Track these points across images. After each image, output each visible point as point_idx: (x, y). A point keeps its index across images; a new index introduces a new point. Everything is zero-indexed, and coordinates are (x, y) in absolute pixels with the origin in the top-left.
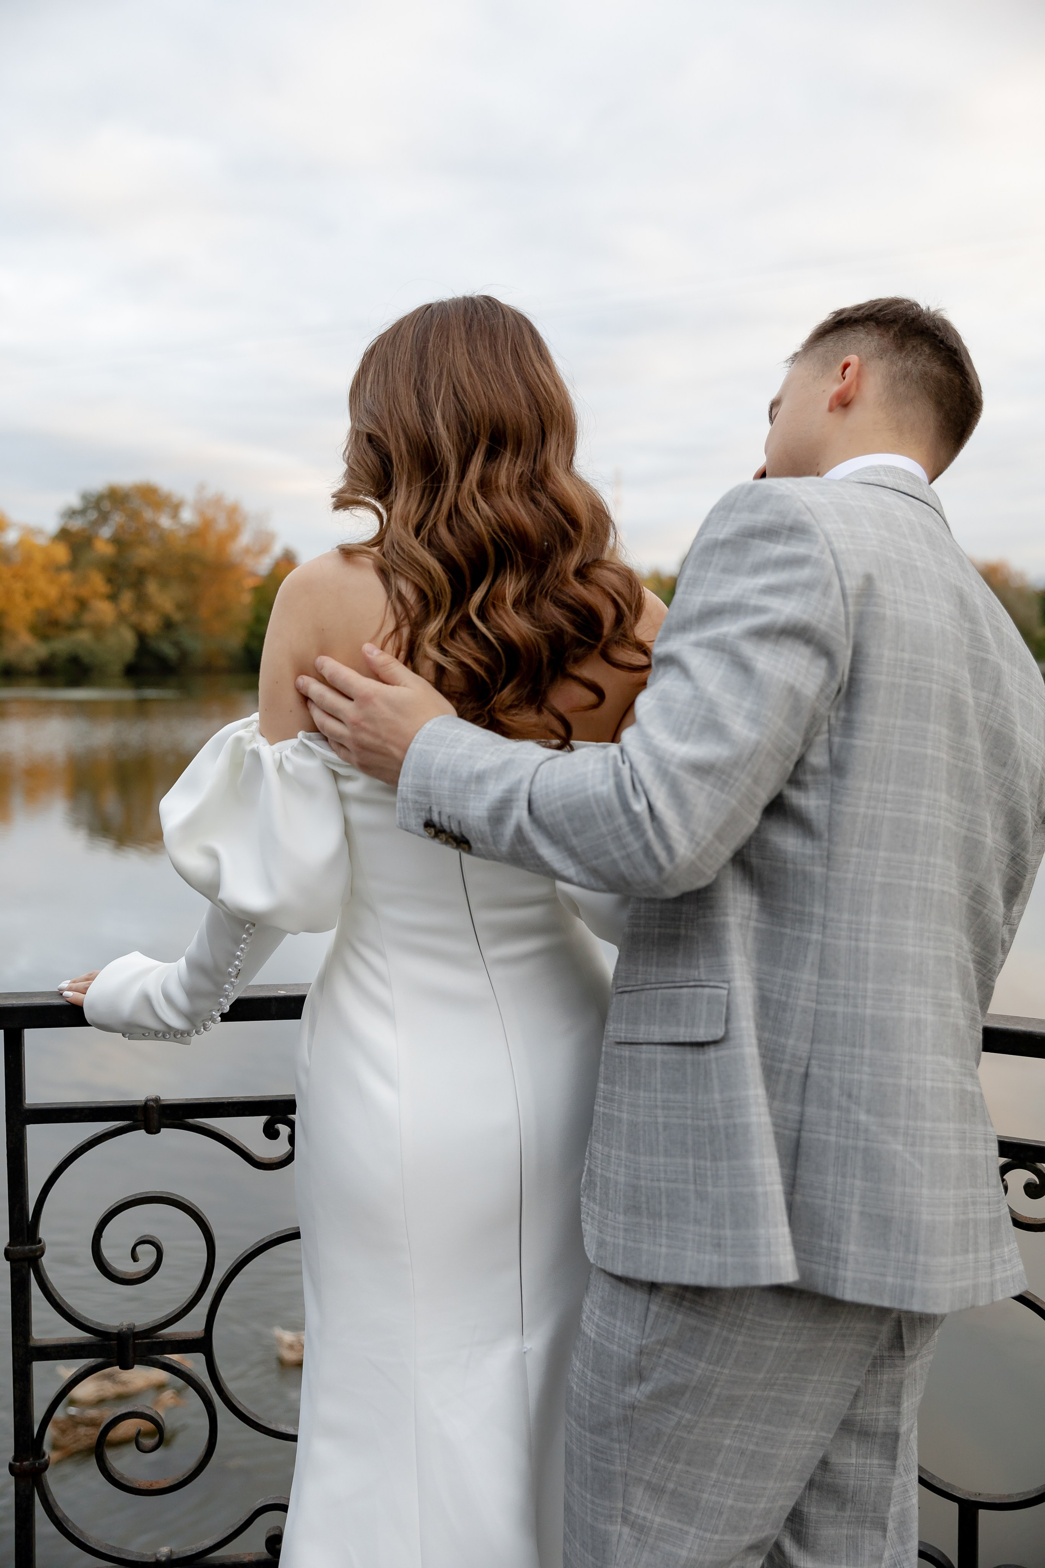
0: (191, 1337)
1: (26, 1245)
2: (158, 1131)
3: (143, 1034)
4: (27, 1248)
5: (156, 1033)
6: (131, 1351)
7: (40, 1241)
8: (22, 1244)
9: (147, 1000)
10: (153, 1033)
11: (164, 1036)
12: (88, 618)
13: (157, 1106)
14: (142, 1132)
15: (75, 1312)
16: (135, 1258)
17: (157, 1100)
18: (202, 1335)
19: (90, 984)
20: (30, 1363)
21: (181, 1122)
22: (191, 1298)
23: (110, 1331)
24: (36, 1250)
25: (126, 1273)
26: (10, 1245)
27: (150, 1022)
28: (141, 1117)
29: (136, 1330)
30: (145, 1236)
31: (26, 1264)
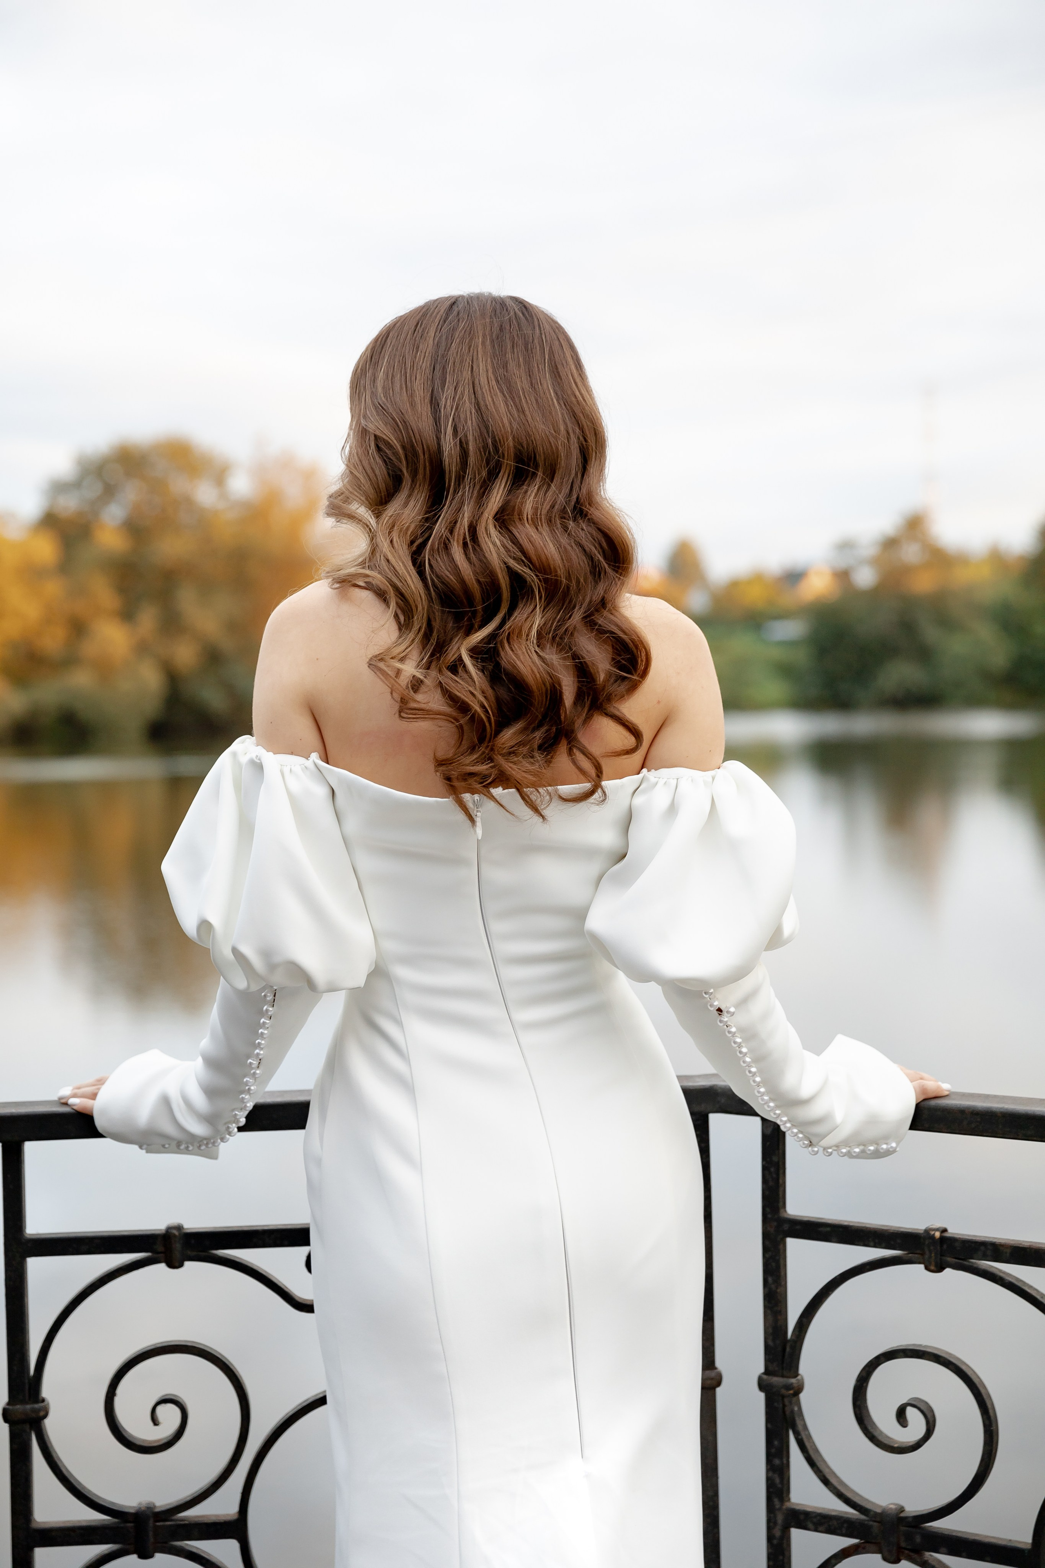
0: (222, 1519)
1: (27, 1403)
2: (181, 1265)
3: (163, 1146)
4: (28, 1407)
5: (179, 1144)
6: (151, 1534)
7: (43, 1400)
8: (23, 1402)
9: (166, 1102)
10: (174, 1144)
11: (187, 1148)
12: (90, 649)
13: (180, 1234)
14: (163, 1266)
15: (84, 1488)
16: (155, 1421)
17: (179, 1228)
18: (236, 1517)
19: (99, 1089)
20: (30, 1550)
21: (206, 1254)
22: (223, 1471)
23: (126, 1510)
24: (39, 1410)
25: (144, 1441)
26: (9, 1404)
27: (169, 1129)
28: (161, 1248)
29: (157, 1510)
30: (167, 1395)
31: (27, 1427)
